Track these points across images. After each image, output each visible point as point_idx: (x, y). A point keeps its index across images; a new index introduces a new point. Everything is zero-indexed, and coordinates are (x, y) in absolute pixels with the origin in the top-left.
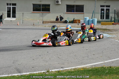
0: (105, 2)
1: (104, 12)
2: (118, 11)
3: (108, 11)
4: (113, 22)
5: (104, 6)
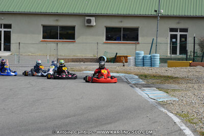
0: (178, 23)
1: (176, 40)
2: (202, 40)
3: (183, 39)
4: (191, 62)
5: (178, 29)
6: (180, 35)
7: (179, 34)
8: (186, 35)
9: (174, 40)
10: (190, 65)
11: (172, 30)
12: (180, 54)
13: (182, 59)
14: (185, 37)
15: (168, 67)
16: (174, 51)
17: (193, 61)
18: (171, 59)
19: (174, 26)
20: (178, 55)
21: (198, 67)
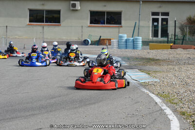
0: (160, 7)
1: (158, 23)
2: (182, 23)
3: (165, 23)
4: (171, 44)
5: (159, 13)
6: (162, 19)
7: (160, 17)
8: (167, 19)
9: (156, 24)
10: (171, 48)
11: (153, 14)
12: (162, 37)
13: (164, 42)
14: (166, 20)
15: (150, 49)
16: (155, 34)
17: (174, 44)
18: (153, 42)
19: (156, 10)
20: (160, 38)
21: (179, 49)
